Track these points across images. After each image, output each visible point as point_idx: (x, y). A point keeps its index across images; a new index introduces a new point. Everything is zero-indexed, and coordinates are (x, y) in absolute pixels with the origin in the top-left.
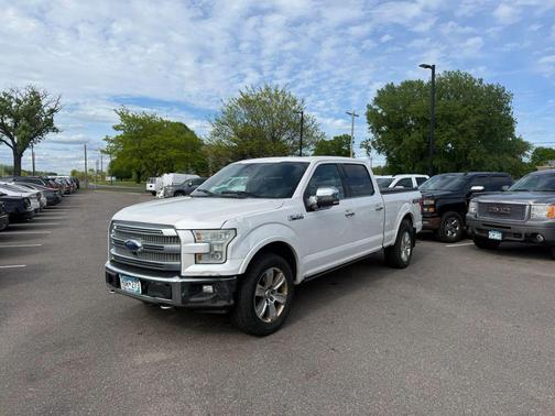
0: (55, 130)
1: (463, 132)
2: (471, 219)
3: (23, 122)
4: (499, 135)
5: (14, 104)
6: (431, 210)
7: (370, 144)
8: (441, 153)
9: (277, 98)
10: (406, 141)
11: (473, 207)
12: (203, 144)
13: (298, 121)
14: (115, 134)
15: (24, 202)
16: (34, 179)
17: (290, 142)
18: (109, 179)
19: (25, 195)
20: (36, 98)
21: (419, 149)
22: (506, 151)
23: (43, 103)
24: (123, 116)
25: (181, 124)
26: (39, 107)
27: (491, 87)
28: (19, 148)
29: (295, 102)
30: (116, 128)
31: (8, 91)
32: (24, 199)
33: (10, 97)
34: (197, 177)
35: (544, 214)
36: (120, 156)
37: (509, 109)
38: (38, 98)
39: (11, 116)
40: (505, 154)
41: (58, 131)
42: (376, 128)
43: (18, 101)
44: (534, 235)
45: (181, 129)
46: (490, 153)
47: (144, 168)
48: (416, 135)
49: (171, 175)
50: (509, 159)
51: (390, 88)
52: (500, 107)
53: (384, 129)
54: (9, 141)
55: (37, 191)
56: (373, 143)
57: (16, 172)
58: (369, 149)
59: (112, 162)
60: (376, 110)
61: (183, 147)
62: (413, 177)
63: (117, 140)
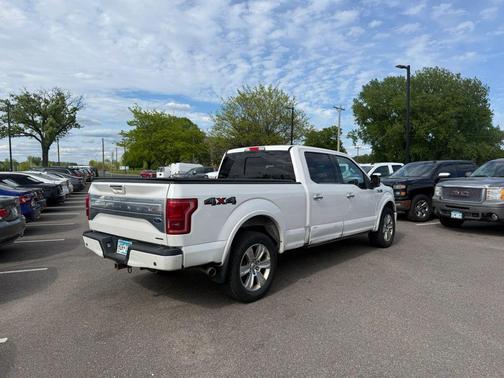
0: (77, 126)
1: (442, 122)
2: (437, 202)
3: (50, 119)
4: (477, 125)
5: (43, 104)
6: (403, 194)
7: (356, 135)
8: (422, 141)
9: (270, 95)
10: (389, 131)
11: (438, 191)
12: (205, 137)
13: (289, 116)
14: (128, 129)
15: (58, 188)
16: (61, 169)
17: (283, 135)
18: (123, 168)
19: (58, 183)
20: (61, 98)
21: (402, 139)
22: (483, 139)
23: (67, 102)
24: (135, 113)
25: (186, 120)
26: (64, 106)
27: (469, 81)
28: (47, 142)
29: (286, 99)
30: (130, 124)
31: (37, 93)
32: (57, 186)
33: (40, 98)
34: (200, 166)
35: (498, 196)
36: (134, 148)
37: (486, 101)
38: (63, 99)
39: (40, 114)
40: (483, 143)
41: (79, 127)
42: (362, 120)
43: (46, 102)
44: (490, 214)
45: (187, 123)
46: (468, 142)
47: (154, 158)
48: (397, 126)
49: (178, 164)
50: (488, 147)
51: (374, 83)
52: (477, 99)
53: (369, 120)
54: (38, 136)
55: (65, 179)
56: (359, 133)
57: (44, 163)
58: (355, 139)
59: (126, 153)
60: (361, 104)
61: (188, 140)
62: (390, 165)
63: (130, 134)
